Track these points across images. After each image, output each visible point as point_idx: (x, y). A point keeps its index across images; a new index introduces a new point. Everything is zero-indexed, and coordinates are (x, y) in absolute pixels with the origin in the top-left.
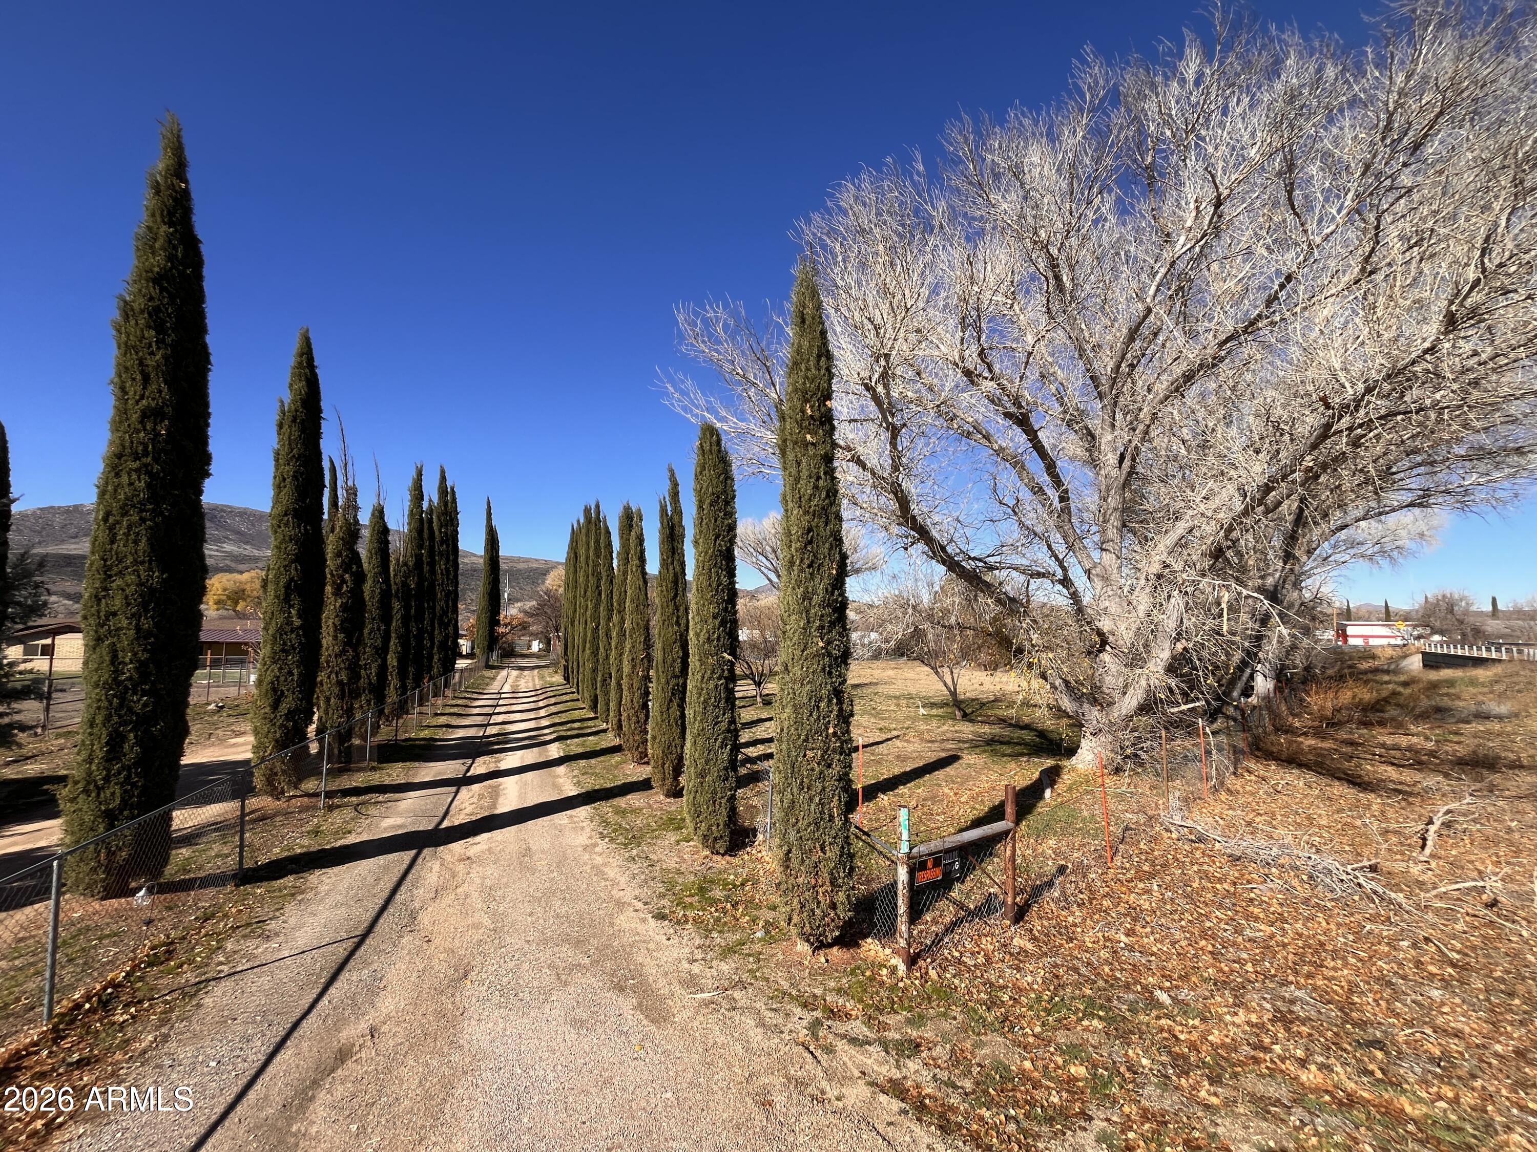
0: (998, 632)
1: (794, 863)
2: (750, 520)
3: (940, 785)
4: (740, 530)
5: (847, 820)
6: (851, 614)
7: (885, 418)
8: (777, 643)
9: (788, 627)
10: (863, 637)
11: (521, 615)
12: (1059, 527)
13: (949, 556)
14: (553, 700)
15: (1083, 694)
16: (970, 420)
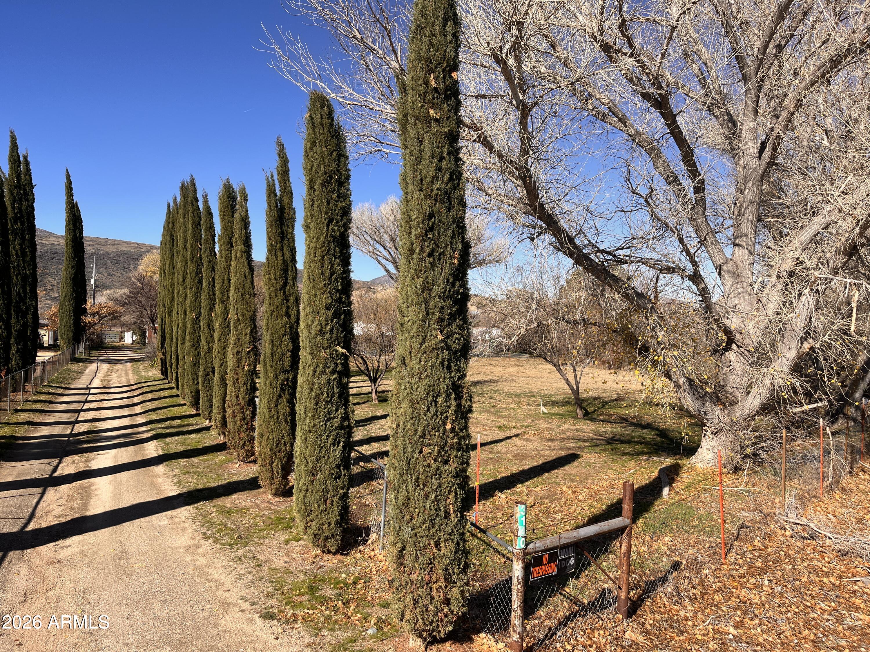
0: (624, 329)
1: (408, 560)
2: (366, 205)
3: (558, 484)
4: (355, 214)
5: (463, 517)
6: (472, 309)
7: (515, 95)
8: (394, 338)
9: (406, 319)
10: (485, 332)
11: (111, 304)
12: (692, 220)
13: (577, 248)
14: (149, 396)
15: (706, 393)
16: (606, 101)
